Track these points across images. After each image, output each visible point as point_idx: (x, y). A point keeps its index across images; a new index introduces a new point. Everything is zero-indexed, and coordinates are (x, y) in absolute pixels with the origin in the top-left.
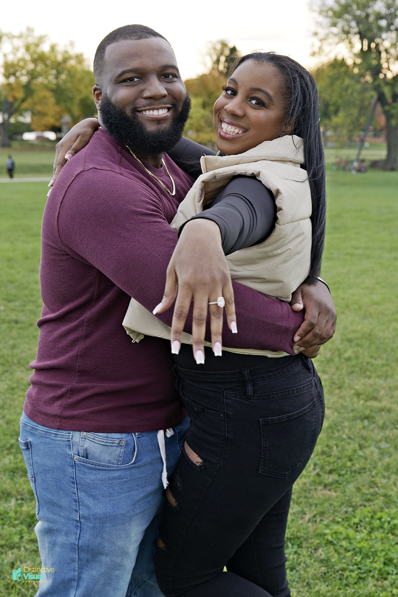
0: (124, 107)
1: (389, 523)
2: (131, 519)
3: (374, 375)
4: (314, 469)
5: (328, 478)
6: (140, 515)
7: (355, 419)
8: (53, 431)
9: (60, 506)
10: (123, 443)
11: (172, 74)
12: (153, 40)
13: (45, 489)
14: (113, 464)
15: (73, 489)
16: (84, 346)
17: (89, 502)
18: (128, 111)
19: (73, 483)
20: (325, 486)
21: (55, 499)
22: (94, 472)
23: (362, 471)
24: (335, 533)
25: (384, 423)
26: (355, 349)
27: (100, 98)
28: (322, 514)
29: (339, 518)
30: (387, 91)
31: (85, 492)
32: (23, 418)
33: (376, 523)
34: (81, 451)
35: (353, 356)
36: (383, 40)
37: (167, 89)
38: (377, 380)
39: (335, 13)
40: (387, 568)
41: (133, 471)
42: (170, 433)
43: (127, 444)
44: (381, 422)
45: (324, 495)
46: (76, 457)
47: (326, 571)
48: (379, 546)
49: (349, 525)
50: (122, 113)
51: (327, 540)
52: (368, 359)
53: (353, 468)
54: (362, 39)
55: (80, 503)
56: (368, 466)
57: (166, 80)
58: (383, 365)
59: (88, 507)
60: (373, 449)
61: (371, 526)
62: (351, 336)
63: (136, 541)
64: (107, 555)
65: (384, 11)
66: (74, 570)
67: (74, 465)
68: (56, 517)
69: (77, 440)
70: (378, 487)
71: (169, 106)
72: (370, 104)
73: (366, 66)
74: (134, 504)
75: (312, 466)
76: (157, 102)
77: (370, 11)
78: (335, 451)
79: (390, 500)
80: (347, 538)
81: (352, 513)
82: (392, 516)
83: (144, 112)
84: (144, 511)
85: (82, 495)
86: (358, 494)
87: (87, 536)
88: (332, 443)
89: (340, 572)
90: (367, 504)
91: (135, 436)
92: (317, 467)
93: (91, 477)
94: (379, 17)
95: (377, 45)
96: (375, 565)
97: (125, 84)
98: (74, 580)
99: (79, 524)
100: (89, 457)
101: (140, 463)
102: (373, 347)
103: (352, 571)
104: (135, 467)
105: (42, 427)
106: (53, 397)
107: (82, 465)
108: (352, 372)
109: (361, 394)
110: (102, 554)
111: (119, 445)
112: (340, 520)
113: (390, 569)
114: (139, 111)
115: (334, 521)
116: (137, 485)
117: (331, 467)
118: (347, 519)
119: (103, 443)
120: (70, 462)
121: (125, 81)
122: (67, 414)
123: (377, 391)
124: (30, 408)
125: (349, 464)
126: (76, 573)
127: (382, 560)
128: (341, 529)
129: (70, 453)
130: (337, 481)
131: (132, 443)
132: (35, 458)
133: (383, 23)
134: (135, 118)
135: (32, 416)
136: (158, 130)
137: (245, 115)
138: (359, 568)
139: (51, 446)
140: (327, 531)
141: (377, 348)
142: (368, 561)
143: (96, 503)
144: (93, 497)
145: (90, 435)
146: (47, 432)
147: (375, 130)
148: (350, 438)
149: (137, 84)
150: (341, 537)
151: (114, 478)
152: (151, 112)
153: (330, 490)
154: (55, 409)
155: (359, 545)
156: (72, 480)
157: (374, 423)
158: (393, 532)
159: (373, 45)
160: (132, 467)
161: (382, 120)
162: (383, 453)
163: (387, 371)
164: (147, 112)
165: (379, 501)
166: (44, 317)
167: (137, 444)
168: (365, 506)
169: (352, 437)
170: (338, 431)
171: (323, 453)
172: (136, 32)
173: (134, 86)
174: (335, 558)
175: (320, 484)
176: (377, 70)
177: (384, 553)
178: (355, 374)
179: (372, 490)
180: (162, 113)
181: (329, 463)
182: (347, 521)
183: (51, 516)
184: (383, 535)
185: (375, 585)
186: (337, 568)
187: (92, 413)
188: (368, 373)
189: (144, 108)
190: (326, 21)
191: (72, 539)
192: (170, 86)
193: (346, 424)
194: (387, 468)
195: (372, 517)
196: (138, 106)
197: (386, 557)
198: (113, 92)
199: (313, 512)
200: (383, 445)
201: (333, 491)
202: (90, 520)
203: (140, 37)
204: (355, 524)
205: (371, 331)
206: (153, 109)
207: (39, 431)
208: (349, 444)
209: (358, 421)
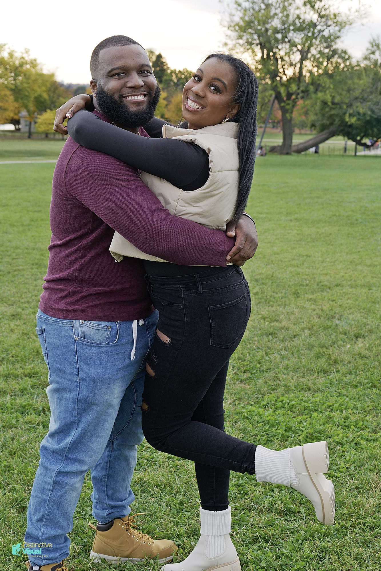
0: (114, 94)
1: (288, 404)
2: (115, 381)
3: (275, 304)
4: (233, 370)
5: (243, 376)
6: (121, 380)
7: (262, 335)
8: (61, 321)
9: (65, 372)
10: (110, 328)
11: (147, 71)
12: (133, 46)
13: (54, 361)
14: (103, 342)
15: (75, 360)
16: (80, 263)
17: (86, 368)
18: (116, 97)
19: (75, 355)
20: (241, 382)
21: (62, 367)
22: (89, 348)
23: (268, 370)
24: (250, 411)
25: (284, 338)
26: (261, 287)
27: (95, 88)
28: (240, 399)
29: (252, 401)
30: (283, 90)
31: (83, 362)
32: (39, 313)
33: (279, 404)
34: (80, 334)
35: (260, 291)
36: (279, 50)
37: (143, 81)
38: (278, 308)
39: (240, 27)
40: (287, 434)
41: (117, 348)
42: (141, 322)
43: (112, 329)
44: (281, 337)
45: (241, 387)
46: (77, 337)
47: (244, 436)
48: (281, 419)
49: (259, 407)
50: (112, 98)
51: (244, 416)
52: (270, 294)
53: (262, 369)
54: (262, 49)
55: (80, 369)
56: (272, 367)
57: (142, 74)
58: (282, 298)
59: (85, 372)
60: (276, 355)
61: (276, 407)
62: (257, 277)
63: (118, 397)
64: (98, 405)
65: (279, 26)
66: (75, 416)
67: (75, 343)
68: (62, 380)
69: (78, 326)
70: (280, 381)
71: (145, 93)
72: (269, 101)
73: (265, 70)
74: (117, 371)
75: (231, 368)
76: (137, 91)
77: (268, 26)
78: (248, 358)
79: (289, 389)
80: (259, 414)
81: (262, 398)
82: (290, 399)
83: (128, 98)
84: (124, 376)
85: (81, 364)
86: (266, 386)
87: (84, 392)
88: (246, 352)
89: (254, 437)
90: (272, 392)
91: (118, 324)
92: (235, 368)
93: (87, 351)
94: (276, 31)
95: (275, 54)
96: (278, 431)
97: (114, 77)
98: (76, 423)
99: (79, 384)
100: (86, 337)
101: (121, 342)
102: (275, 284)
103: (262, 436)
104: (118, 345)
105: (53, 318)
106: (60, 297)
107: (81, 343)
108: (260, 303)
109: (267, 318)
110: (94, 404)
111: (106, 330)
112: (253, 403)
113: (289, 434)
114: (124, 97)
115: (248, 403)
116: (119, 358)
117: (245, 368)
118: (258, 403)
119: (95, 328)
120: (73, 341)
121: (114, 75)
122: (70, 308)
123: (278, 315)
124: (43, 305)
125: (258, 366)
126: (77, 418)
127: (284, 428)
128: (253, 408)
129: (72, 335)
130: (250, 378)
131: (115, 328)
132: (48, 340)
133: (279, 36)
134: (121, 102)
135: (45, 311)
136: (138, 110)
137: (205, 97)
138: (267, 434)
139: (59, 330)
140: (244, 410)
141: (278, 286)
142: (274, 429)
143: (90, 369)
144: (89, 365)
145: (87, 322)
146: (56, 321)
147: (273, 122)
148: (259, 348)
149: (123, 78)
150: (254, 414)
151: (103, 352)
152: (133, 97)
153: (245, 384)
154: (62, 305)
155: (267, 419)
156: (74, 354)
157: (276, 337)
158: (292, 409)
159: (271, 54)
160: (116, 345)
161: (279, 114)
162: (283, 358)
163: (285, 302)
164: (130, 97)
165: (281, 390)
166: (53, 243)
167: (119, 329)
168: (271, 394)
169: (260, 347)
170: (250, 343)
171: (239, 358)
172: (121, 41)
173: (120, 79)
174: (250, 427)
175: (237, 380)
176: (274, 74)
177: (285, 423)
178: (262, 304)
179: (275, 383)
180: (141, 98)
181: (244, 366)
182: (258, 404)
183: (58, 379)
184: (285, 412)
185: (279, 444)
186: (251, 434)
187: (87, 307)
188: (271, 303)
189: (128, 95)
190: (234, 35)
191: (74, 395)
192: (146, 79)
193: (256, 338)
194: (287, 368)
195: (276, 400)
196: (123, 93)
197: (286, 426)
198: (106, 83)
199: (233, 398)
200: (283, 353)
201: (247, 384)
202: (87, 381)
203: (124, 45)
204: (263, 405)
205: (273, 273)
206: (134, 95)
207: (50, 321)
208: (258, 352)
209: (265, 337)
